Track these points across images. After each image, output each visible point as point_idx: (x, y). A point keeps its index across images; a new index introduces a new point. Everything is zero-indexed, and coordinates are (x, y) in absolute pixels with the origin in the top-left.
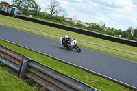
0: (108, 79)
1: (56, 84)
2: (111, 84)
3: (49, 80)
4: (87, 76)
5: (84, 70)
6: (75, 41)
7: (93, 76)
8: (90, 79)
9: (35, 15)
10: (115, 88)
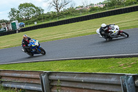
1: (86, 87)
3: (78, 86)
4: (121, 62)
6: (116, 27)
8: (125, 65)
9: (39, 19)
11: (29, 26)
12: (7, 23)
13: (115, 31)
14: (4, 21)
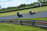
11: (45, 5)
12: (37, 3)
13: (32, 12)
14: (36, 3)
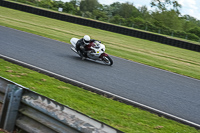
0: (41, 72)
2: (46, 78)
4: (10, 68)
5: (6, 59)
6: (102, 46)
7: (20, 68)
8: (14, 73)
10: (52, 84)
